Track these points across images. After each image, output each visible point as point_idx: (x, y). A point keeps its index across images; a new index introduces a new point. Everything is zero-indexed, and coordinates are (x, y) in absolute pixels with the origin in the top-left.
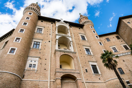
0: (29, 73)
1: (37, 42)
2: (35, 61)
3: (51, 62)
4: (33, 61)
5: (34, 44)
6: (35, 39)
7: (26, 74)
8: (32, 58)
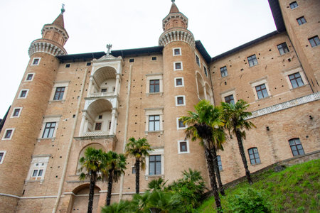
0: (32, 186)
1: (51, 123)
2: (43, 164)
3: (68, 161)
4: (40, 164)
5: (46, 128)
6: (48, 117)
7: (27, 188)
8: (40, 158)
